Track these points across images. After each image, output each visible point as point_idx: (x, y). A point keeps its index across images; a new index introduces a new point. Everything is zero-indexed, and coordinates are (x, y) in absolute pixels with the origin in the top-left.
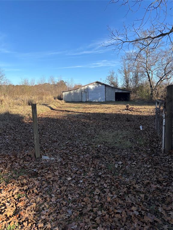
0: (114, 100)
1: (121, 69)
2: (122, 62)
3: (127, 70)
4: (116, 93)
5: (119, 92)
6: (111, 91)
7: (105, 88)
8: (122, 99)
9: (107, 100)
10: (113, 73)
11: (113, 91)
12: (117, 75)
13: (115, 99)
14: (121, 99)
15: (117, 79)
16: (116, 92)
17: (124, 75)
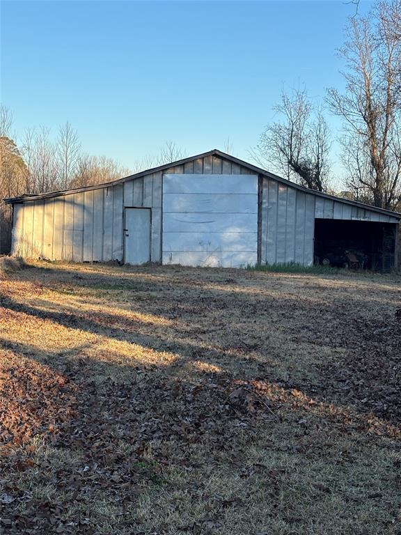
0: (310, 263)
1: (342, 92)
2: (351, 55)
3: (379, 99)
4: (318, 222)
5: (337, 216)
6: (291, 209)
7: (260, 194)
8: (353, 259)
9: (270, 258)
10: (302, 112)
11: (300, 211)
12: (322, 120)
13: (311, 257)
14: (347, 261)
15: (321, 146)
16: (319, 215)
17: (365, 127)
